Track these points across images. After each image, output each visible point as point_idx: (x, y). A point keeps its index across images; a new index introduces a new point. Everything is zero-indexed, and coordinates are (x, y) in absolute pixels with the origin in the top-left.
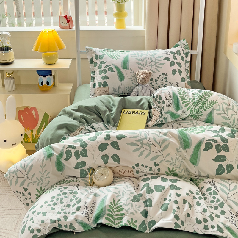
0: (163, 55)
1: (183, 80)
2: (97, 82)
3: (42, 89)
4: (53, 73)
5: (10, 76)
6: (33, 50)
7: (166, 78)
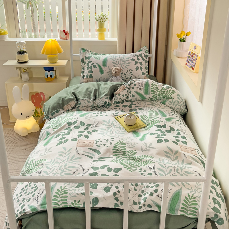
0: (130, 57)
1: (143, 74)
2: (85, 74)
3: (47, 80)
4: (54, 69)
5: (26, 71)
6: (41, 53)
7: (132, 72)
